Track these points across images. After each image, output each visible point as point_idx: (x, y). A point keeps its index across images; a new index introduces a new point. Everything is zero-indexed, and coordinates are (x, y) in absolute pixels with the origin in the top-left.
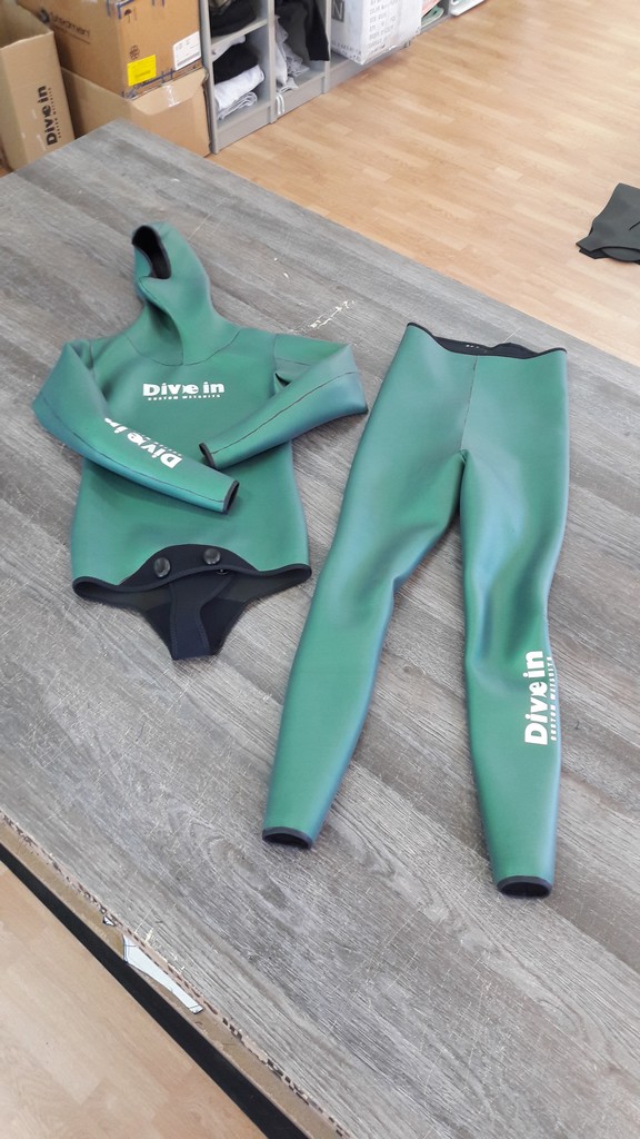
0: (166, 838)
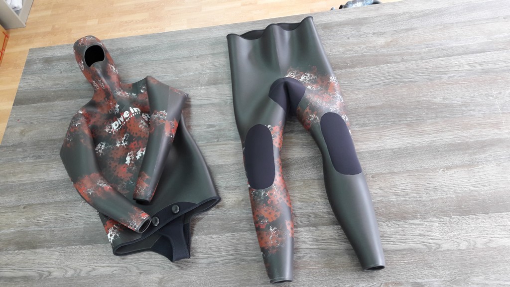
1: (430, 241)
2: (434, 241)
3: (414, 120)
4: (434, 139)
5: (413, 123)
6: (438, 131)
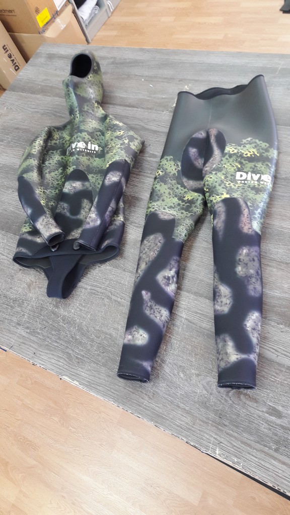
0: (206, 397)
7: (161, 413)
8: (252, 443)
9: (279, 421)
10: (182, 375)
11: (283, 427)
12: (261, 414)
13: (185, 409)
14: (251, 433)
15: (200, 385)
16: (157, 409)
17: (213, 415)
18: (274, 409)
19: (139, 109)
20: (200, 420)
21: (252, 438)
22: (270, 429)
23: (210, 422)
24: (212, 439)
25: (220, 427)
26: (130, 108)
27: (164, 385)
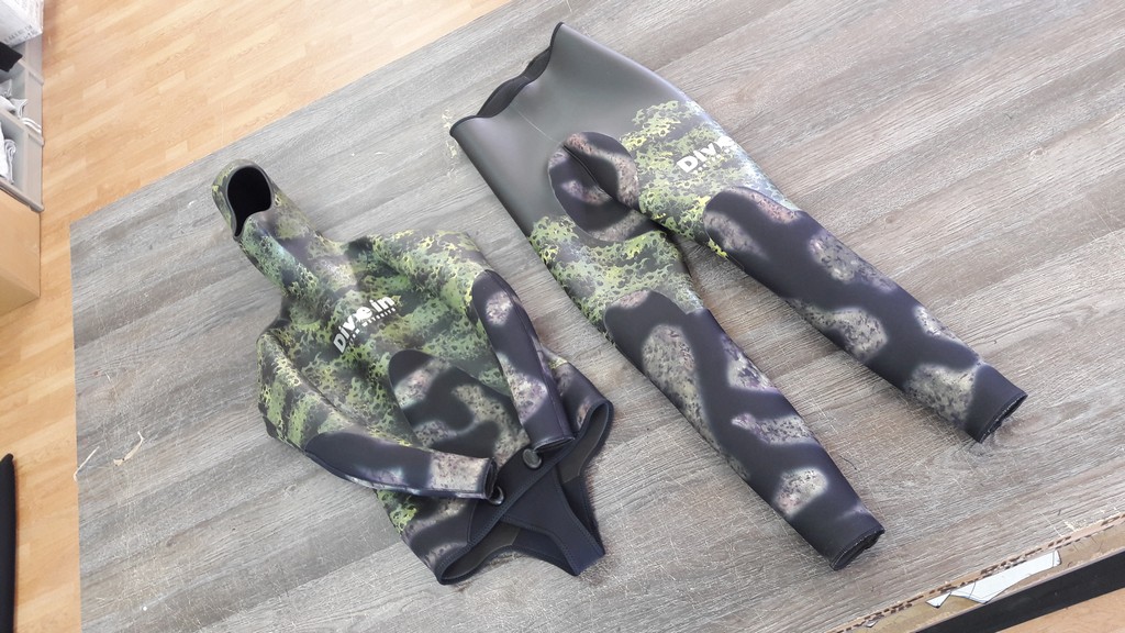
1: (1066, 307)
2: (1073, 304)
3: (932, 75)
4: (992, 96)
5: (933, 80)
6: (994, 78)
7: (942, 558)
8: (1095, 471)
9: (1091, 414)
10: (910, 484)
11: (1104, 416)
12: (1060, 427)
13: (966, 520)
14: (1079, 462)
15: (947, 471)
16: (930, 559)
17: (1009, 489)
18: (1068, 405)
19: (396, 199)
20: (1000, 512)
21: (1089, 465)
22: (1093, 434)
23: (1017, 501)
24: (1045, 518)
25: (1035, 494)
26: (379, 208)
27: (902, 519)
